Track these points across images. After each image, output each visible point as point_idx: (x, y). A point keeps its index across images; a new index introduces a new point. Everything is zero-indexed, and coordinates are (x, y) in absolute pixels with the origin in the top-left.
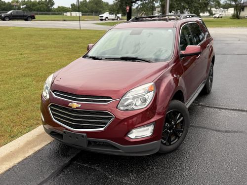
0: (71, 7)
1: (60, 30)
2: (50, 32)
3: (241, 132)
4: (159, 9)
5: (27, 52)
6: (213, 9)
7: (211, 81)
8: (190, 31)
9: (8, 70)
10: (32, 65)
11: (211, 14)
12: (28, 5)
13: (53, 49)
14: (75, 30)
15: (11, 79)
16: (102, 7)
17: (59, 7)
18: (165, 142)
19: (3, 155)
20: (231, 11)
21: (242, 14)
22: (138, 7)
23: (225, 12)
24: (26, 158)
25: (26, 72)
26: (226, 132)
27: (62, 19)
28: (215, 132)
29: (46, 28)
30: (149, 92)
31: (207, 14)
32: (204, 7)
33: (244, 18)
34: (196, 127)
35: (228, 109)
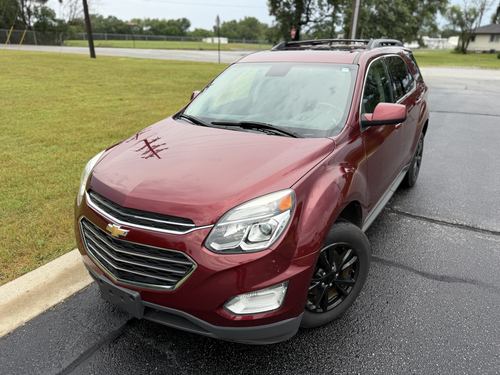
0: (213, 30)
1: (190, 63)
2: (175, 67)
3: (473, 282)
4: (342, 36)
5: (131, 96)
6: (426, 39)
7: (418, 165)
8: (386, 71)
9: (89, 125)
10: (129, 118)
11: (422, 44)
12: (155, 25)
13: (171, 93)
14: (211, 64)
15: (88, 141)
16: (257, 31)
17: (197, 30)
18: (314, 307)
19: (9, 299)
20: (454, 41)
21: (472, 46)
22: (308, 31)
23: (443, 42)
24: (49, 310)
25: (116, 129)
26: (443, 278)
27: (197, 47)
28: (420, 278)
29: (171, 61)
30: (280, 212)
31: (415, 45)
32: (411, 34)
33: (474, 52)
34: (382, 261)
35: (447, 224)
